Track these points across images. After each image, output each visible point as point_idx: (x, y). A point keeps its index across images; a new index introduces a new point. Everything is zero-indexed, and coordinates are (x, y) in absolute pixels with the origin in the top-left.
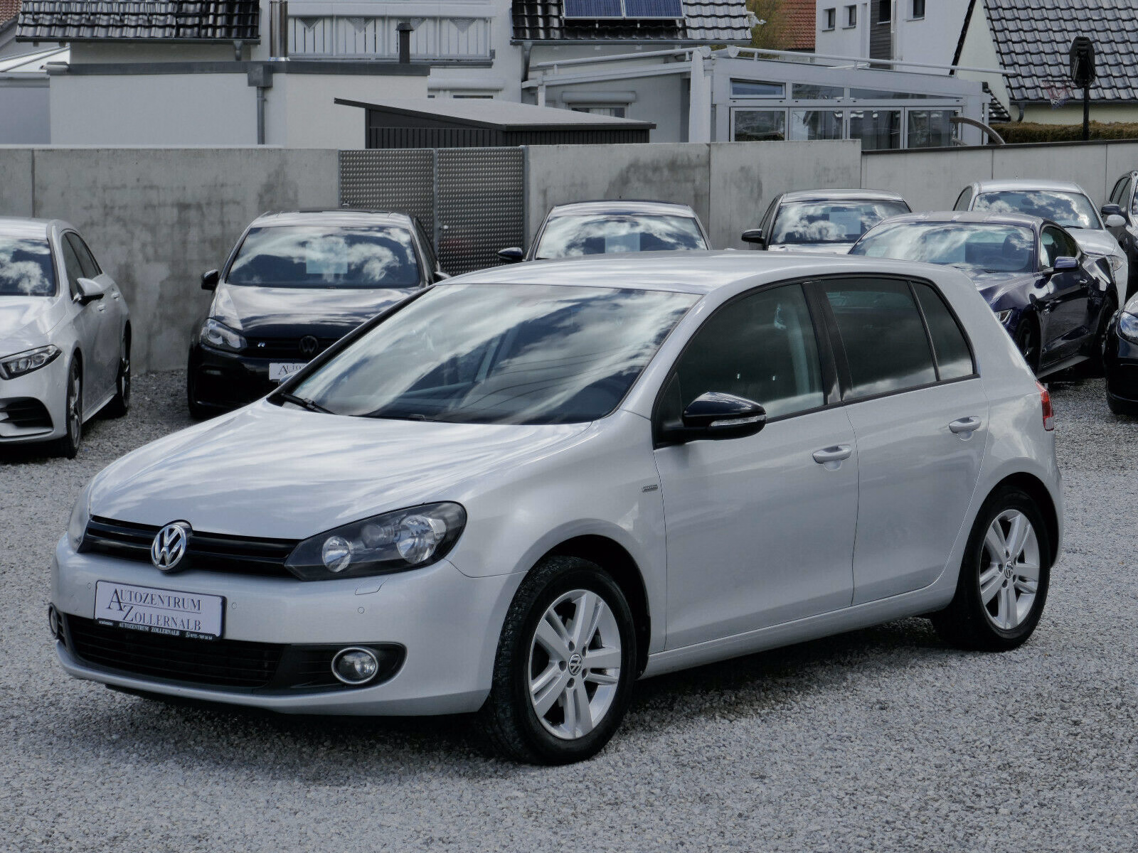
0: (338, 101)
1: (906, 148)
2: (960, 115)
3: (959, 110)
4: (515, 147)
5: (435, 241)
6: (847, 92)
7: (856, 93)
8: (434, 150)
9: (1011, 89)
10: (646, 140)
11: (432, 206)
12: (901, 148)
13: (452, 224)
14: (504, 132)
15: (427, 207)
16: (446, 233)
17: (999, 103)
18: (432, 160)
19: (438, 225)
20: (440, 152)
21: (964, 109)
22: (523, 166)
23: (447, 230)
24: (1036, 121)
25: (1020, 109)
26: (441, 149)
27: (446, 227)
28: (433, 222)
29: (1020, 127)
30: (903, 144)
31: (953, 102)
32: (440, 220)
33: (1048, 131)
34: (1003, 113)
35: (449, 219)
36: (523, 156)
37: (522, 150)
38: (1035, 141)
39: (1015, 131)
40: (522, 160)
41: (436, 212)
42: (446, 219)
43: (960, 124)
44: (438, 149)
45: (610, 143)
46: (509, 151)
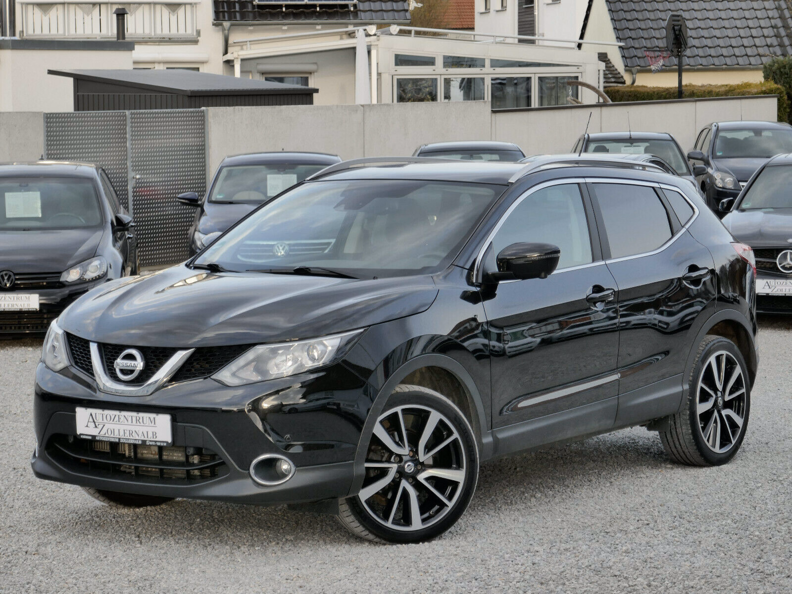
0: (51, 72)
1: (537, 106)
2: (580, 80)
3: (579, 75)
4: (197, 109)
5: (130, 188)
6: (488, 63)
7: (496, 63)
8: (127, 112)
9: (626, 58)
10: (311, 102)
11: (126, 159)
12: (533, 106)
13: (144, 174)
14: (189, 96)
15: (121, 160)
16: (138, 182)
17: (616, 70)
18: (125, 120)
19: (131, 174)
20: (132, 114)
21: (583, 74)
22: (204, 124)
23: (139, 179)
24: (645, 84)
25: (633, 74)
26: (133, 111)
27: (138, 177)
28: (127, 173)
29: (632, 89)
30: (535, 103)
31: (574, 69)
32: (133, 170)
33: (654, 92)
34: (619, 78)
35: (141, 170)
36: (204, 116)
37: (203, 112)
38: (644, 99)
39: (628, 92)
40: (202, 120)
41: (129, 164)
42: (139, 170)
43: (580, 87)
44: (131, 111)
45: (280, 105)
46: (191, 112)
